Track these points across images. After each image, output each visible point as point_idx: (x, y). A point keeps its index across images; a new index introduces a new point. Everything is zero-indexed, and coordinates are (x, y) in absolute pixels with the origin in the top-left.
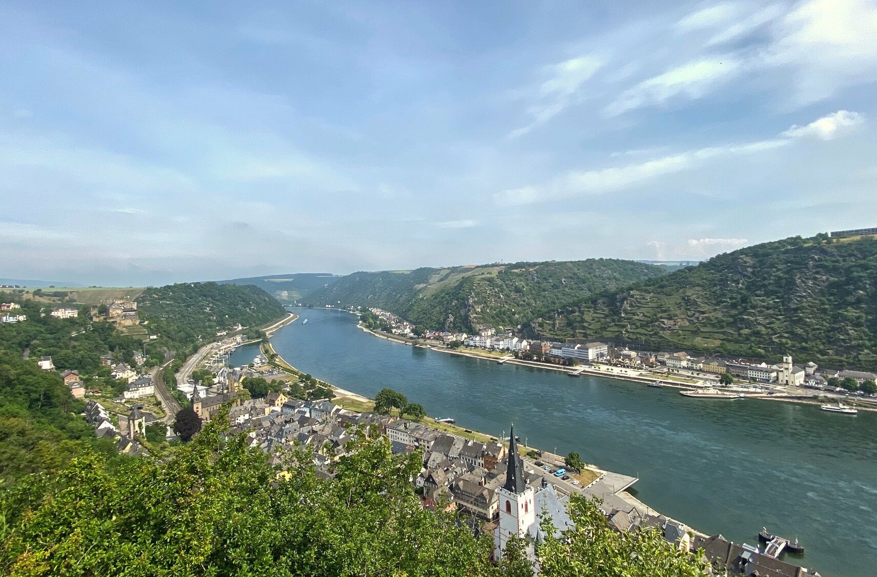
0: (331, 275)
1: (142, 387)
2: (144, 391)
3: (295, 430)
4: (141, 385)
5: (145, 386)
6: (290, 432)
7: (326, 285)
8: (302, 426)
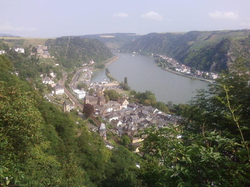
0: (135, 34)
1: (59, 89)
2: (60, 91)
3: (138, 119)
4: (59, 88)
5: (60, 89)
6: (135, 119)
7: (133, 40)
8: (140, 117)
